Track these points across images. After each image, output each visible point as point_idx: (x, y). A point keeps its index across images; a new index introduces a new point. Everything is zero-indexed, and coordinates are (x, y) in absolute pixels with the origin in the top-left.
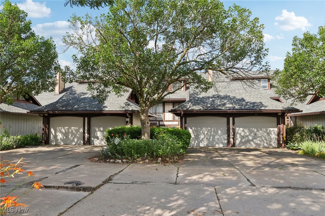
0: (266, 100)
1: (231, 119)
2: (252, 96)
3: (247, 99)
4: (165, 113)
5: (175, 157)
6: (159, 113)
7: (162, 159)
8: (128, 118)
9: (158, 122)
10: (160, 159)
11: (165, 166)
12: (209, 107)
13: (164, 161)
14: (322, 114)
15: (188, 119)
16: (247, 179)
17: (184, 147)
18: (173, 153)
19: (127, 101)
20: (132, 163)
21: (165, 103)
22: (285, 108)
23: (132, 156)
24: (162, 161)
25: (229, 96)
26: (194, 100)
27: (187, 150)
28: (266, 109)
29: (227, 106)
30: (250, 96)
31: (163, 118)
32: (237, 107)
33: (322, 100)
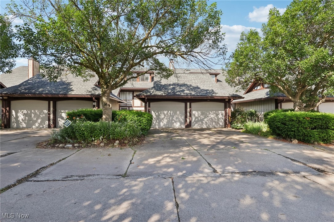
0: (216, 88)
1: (188, 104)
2: (206, 85)
3: (202, 87)
4: (134, 100)
5: (134, 139)
6: (129, 100)
7: (119, 142)
8: (95, 102)
9: (128, 108)
10: (117, 142)
11: (121, 150)
12: (170, 93)
13: (122, 144)
14: (255, 101)
15: (151, 104)
16: (208, 163)
17: (146, 129)
18: (132, 135)
19: (94, 86)
20: (84, 147)
21: (134, 92)
22: (231, 95)
23: (86, 139)
24: (120, 144)
25: (187, 84)
26: (158, 87)
27: (149, 131)
28: (217, 95)
29: (185, 92)
30: (204, 85)
31: (132, 104)
32: (193, 93)
33: (254, 91)
